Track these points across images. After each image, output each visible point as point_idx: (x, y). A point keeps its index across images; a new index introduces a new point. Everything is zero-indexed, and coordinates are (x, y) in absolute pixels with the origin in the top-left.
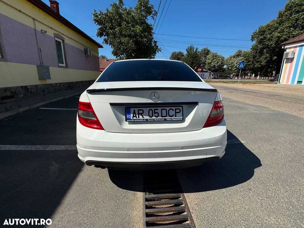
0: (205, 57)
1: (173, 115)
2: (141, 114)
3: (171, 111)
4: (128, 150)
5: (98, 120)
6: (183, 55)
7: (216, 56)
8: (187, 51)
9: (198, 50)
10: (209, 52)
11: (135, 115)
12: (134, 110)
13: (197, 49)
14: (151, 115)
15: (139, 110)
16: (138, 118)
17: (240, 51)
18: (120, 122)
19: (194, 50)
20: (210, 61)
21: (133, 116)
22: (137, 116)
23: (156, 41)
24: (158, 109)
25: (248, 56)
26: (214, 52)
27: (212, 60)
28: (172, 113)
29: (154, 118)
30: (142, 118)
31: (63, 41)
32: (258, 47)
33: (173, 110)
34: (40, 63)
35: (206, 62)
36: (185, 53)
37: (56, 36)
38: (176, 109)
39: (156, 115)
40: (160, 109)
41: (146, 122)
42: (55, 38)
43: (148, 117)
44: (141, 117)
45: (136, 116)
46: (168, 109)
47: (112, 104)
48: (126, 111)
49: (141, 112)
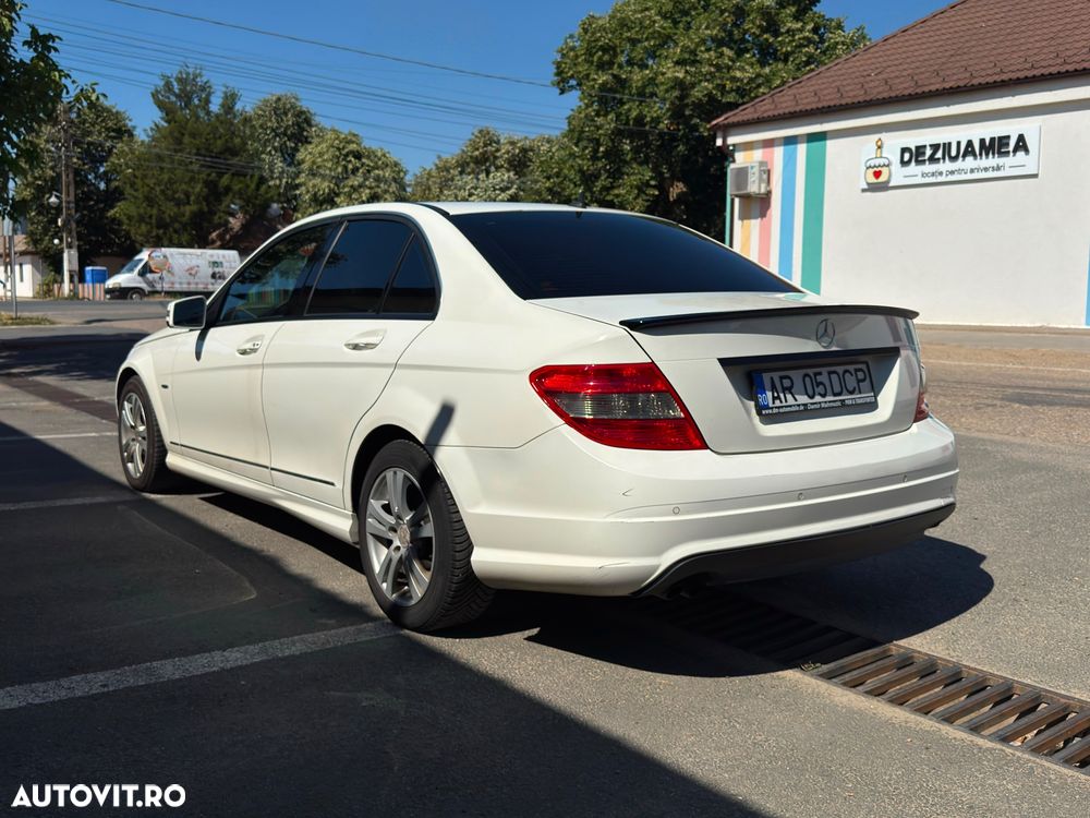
1: (855, 389)
2: (790, 390)
3: (847, 375)
4: (800, 495)
11: (776, 395)
12: (772, 378)
14: (810, 393)
15: (782, 378)
16: (784, 404)
18: (750, 417)
21: (774, 398)
22: (782, 395)
24: (820, 374)
28: (851, 382)
29: (818, 399)
30: (794, 403)
33: (851, 374)
38: (856, 371)
39: (821, 389)
40: (824, 370)
41: (805, 413)
44: (790, 400)
45: (779, 398)
46: (840, 369)
47: (724, 362)
48: (752, 384)
49: (787, 383)
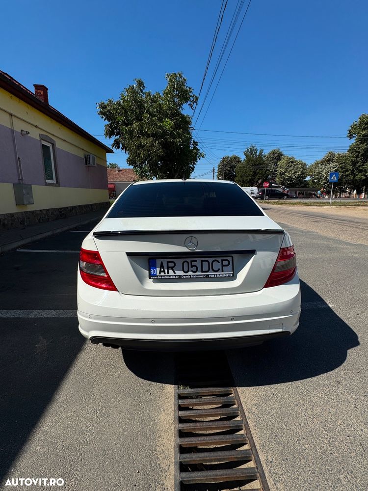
0: (275, 163)
1: (219, 269)
2: (172, 268)
3: (215, 263)
4: (153, 321)
5: (109, 276)
6: (239, 161)
7: (292, 162)
8: (245, 154)
9: (263, 154)
10: (282, 155)
11: (162, 270)
12: (162, 262)
13: (261, 152)
14: (186, 270)
15: (168, 262)
16: (167, 274)
17: (332, 154)
18: (141, 279)
19: (256, 152)
20: (283, 170)
21: (160, 272)
22: (166, 271)
23: (197, 142)
24: (196, 261)
25: (344, 163)
26: (290, 156)
27: (286, 169)
28: (217, 266)
29: (190, 273)
30: (174, 274)
31: (53, 145)
32: (360, 148)
33: (219, 262)
34: (19, 179)
35: (277, 171)
36: (243, 158)
37: (43, 138)
38: (222, 261)
39: (194, 269)
40: (199, 260)
41: (180, 279)
42: (42, 141)
43: (181, 273)
44: (171, 272)
45: (164, 271)
46: (211, 260)
47: (129, 254)
48: (149, 264)
49: (171, 265)
